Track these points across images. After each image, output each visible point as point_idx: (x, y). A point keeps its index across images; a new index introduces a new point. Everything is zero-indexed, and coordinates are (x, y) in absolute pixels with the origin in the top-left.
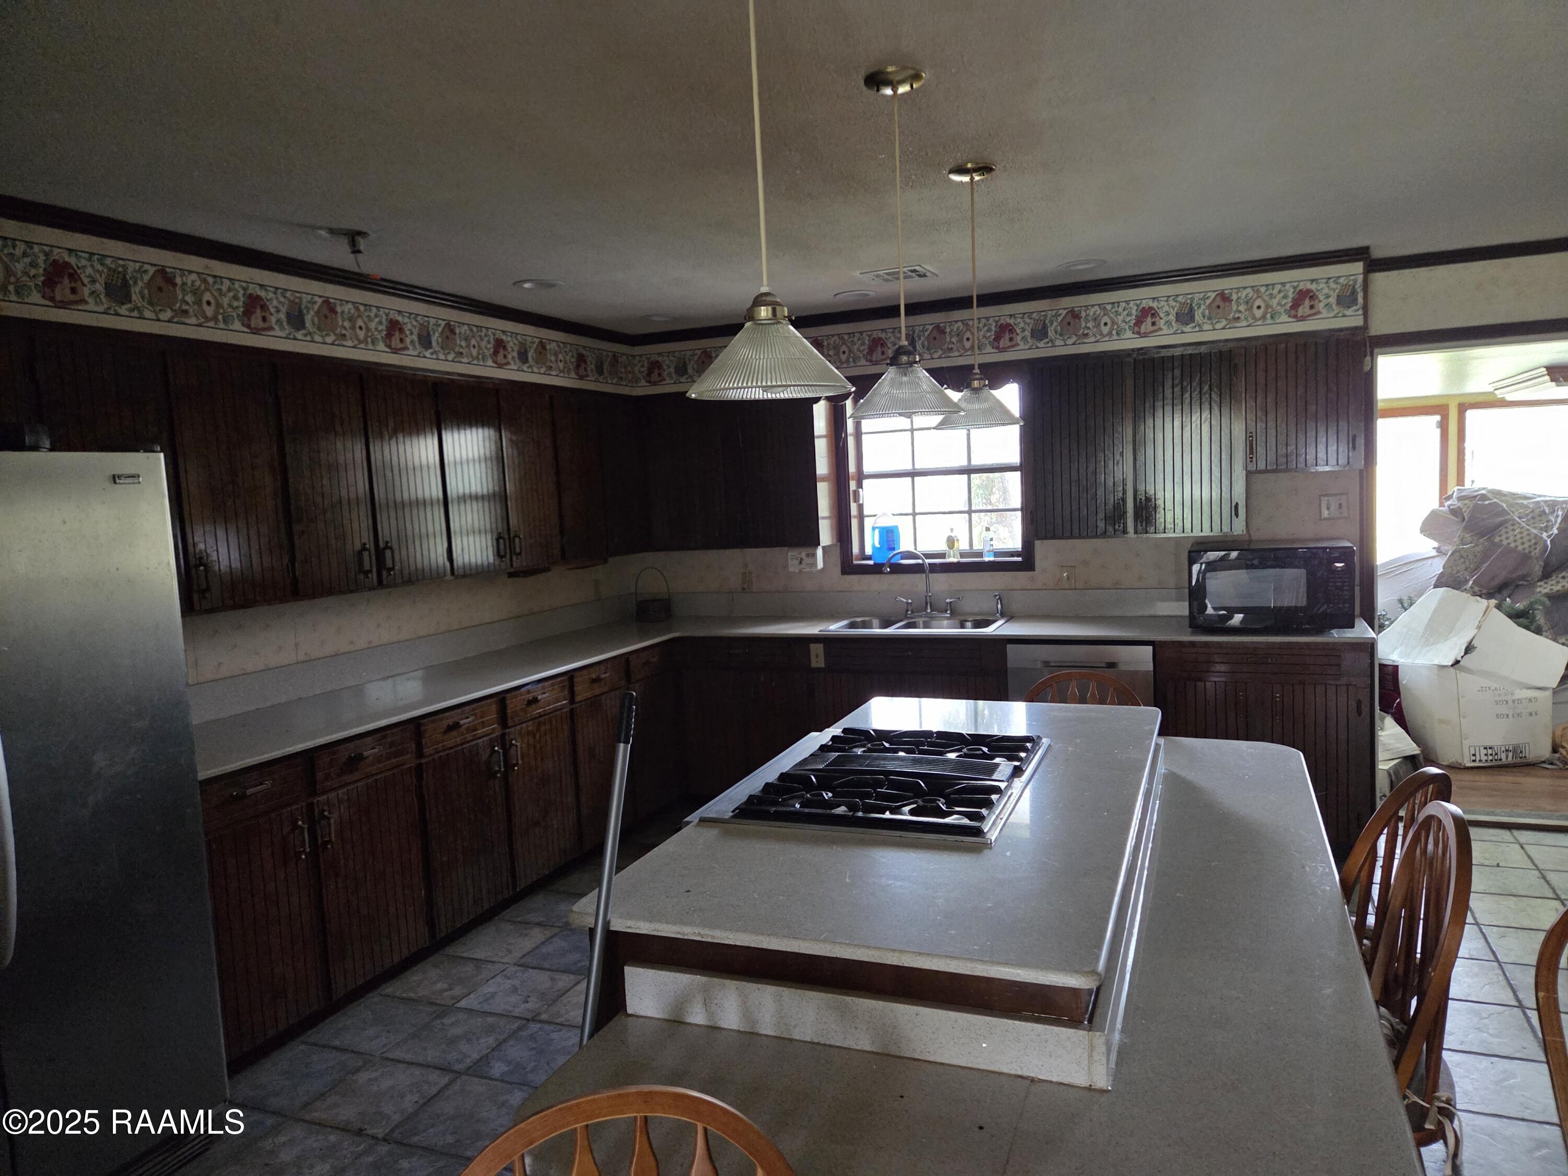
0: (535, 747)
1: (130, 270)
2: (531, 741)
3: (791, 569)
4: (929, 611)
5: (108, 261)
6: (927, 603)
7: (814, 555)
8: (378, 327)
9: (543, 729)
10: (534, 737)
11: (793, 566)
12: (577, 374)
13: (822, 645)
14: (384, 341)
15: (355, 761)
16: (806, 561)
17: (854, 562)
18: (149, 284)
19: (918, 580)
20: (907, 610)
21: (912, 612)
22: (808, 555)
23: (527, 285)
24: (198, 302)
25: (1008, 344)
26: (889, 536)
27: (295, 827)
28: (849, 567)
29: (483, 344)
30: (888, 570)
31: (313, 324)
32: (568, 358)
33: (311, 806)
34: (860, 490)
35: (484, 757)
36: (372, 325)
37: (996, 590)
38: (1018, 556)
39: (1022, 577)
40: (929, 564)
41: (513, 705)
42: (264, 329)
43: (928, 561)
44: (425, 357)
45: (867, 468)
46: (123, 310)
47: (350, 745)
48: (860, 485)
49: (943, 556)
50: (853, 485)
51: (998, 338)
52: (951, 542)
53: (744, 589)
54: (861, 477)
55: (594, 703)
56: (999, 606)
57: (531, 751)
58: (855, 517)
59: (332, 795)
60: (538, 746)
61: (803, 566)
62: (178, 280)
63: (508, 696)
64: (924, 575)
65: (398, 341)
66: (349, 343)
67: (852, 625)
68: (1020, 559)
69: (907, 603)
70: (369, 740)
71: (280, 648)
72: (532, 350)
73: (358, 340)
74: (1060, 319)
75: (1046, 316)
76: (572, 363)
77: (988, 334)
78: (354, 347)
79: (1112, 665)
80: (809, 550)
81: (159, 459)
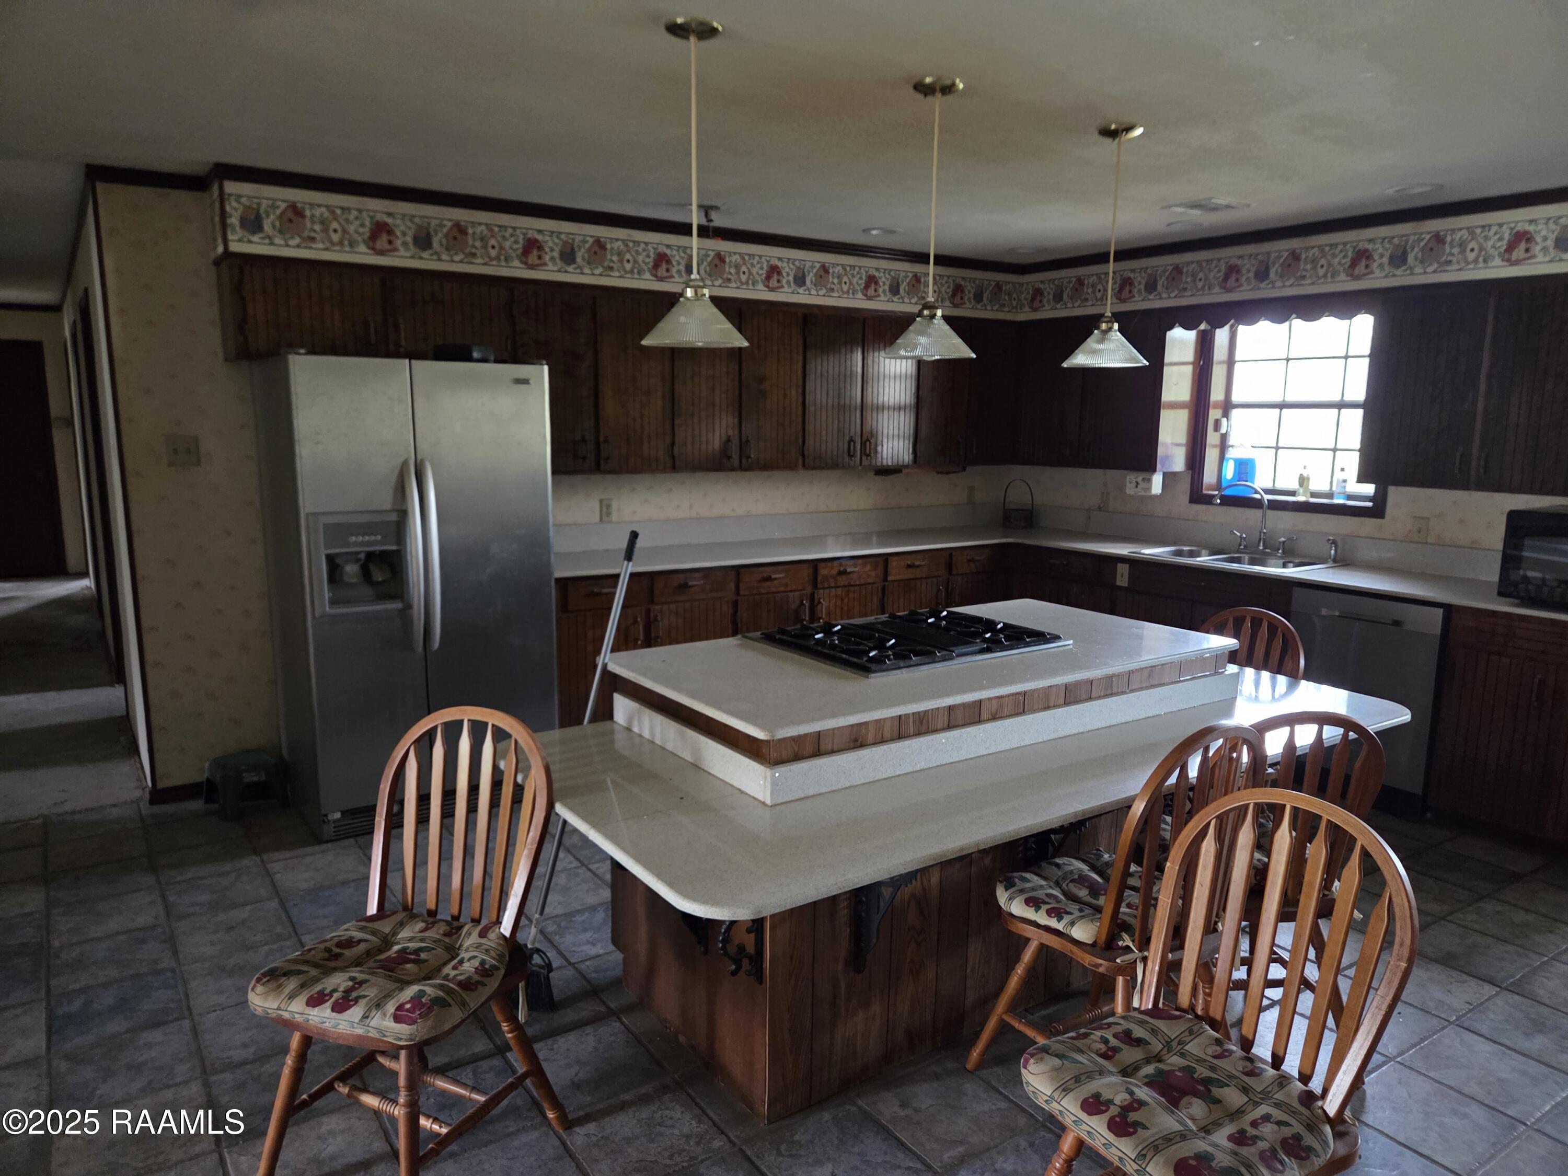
0: (842, 609)
1: (577, 240)
2: (839, 602)
3: (1128, 491)
4: (1261, 548)
5: (563, 237)
6: (1260, 540)
7: (1149, 481)
8: (759, 271)
9: (851, 595)
10: (842, 600)
11: (1130, 490)
12: (952, 303)
13: (1127, 566)
14: (763, 282)
15: (684, 587)
16: (1142, 485)
17: (1205, 492)
18: (588, 251)
19: (1254, 515)
20: (1240, 545)
21: (1245, 547)
22: (1143, 480)
23: (874, 232)
24: (621, 261)
25: (1363, 271)
26: (1245, 468)
27: (636, 622)
28: (1198, 497)
29: (855, 280)
30: (1218, 501)
31: (706, 271)
32: (943, 290)
33: (648, 611)
34: (1224, 421)
35: (793, 607)
36: (754, 271)
37: (1332, 535)
38: (1370, 501)
39: (1370, 523)
40: (1268, 500)
41: (823, 571)
42: (667, 277)
43: (1267, 497)
44: (798, 293)
45: (1236, 398)
46: (570, 269)
47: (682, 576)
48: (1226, 414)
49: (1293, 493)
50: (1214, 414)
51: (1353, 264)
52: (1303, 480)
53: (1100, 507)
54: (1227, 407)
55: (908, 585)
56: (1333, 552)
57: (838, 611)
58: (1214, 446)
59: (665, 607)
60: (846, 608)
61: (1139, 489)
62: (608, 246)
63: (823, 564)
64: (1261, 511)
65: (775, 282)
66: (734, 285)
67: (1179, 553)
68: (1370, 504)
69: (1241, 537)
70: (697, 575)
71: (678, 506)
72: (905, 284)
73: (741, 282)
74: (1422, 244)
75: (1407, 241)
76: (947, 293)
77: (1344, 261)
78: (738, 288)
79: (1397, 623)
80: (1145, 475)
81: (543, 371)
